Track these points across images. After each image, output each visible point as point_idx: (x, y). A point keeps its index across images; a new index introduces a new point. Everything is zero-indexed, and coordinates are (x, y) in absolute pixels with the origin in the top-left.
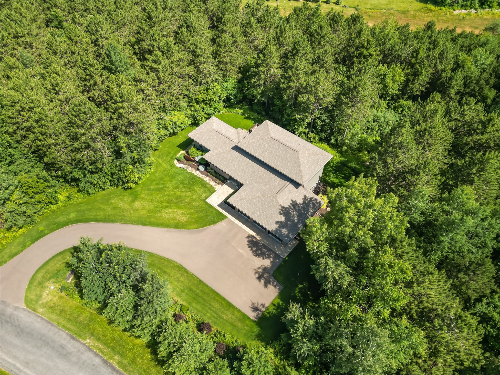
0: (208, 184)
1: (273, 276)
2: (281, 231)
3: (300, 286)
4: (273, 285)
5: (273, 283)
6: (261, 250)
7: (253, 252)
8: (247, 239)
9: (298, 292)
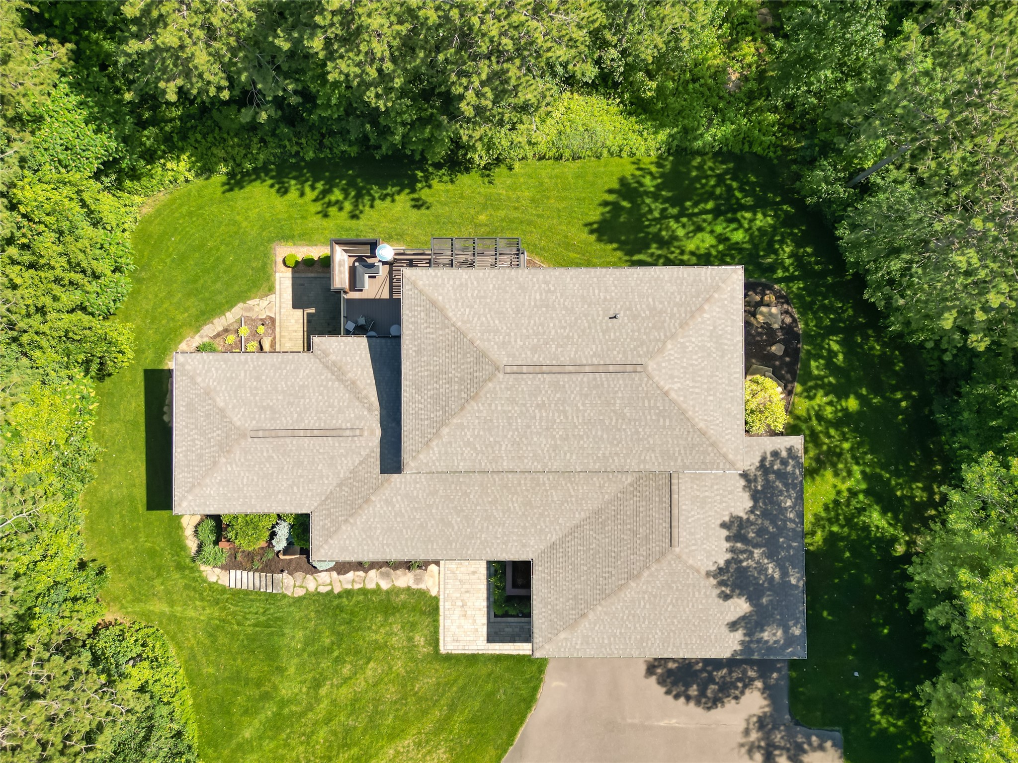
0: (395, 591)
1: (797, 724)
2: (759, 641)
3: (876, 696)
4: (814, 749)
5: (810, 744)
6: (711, 680)
7: (698, 703)
8: (653, 679)
9: (882, 714)
